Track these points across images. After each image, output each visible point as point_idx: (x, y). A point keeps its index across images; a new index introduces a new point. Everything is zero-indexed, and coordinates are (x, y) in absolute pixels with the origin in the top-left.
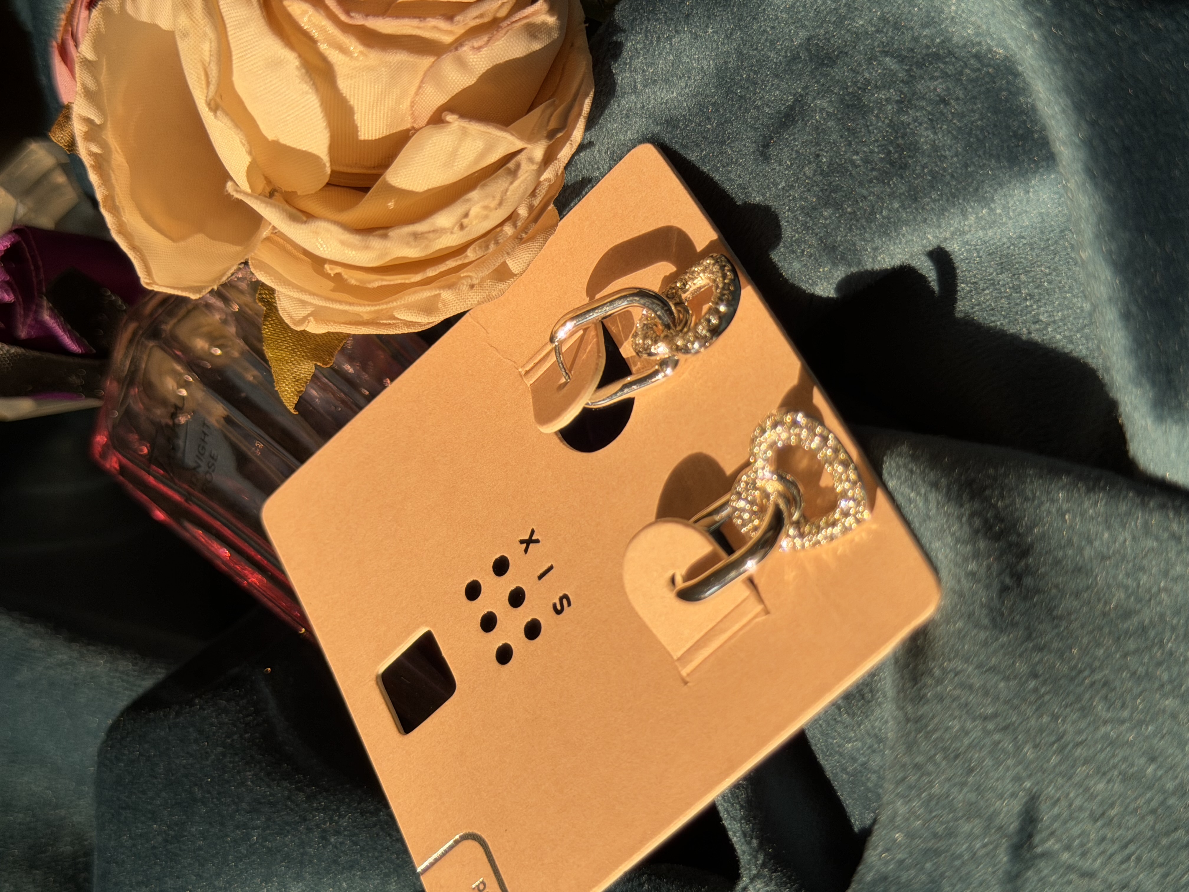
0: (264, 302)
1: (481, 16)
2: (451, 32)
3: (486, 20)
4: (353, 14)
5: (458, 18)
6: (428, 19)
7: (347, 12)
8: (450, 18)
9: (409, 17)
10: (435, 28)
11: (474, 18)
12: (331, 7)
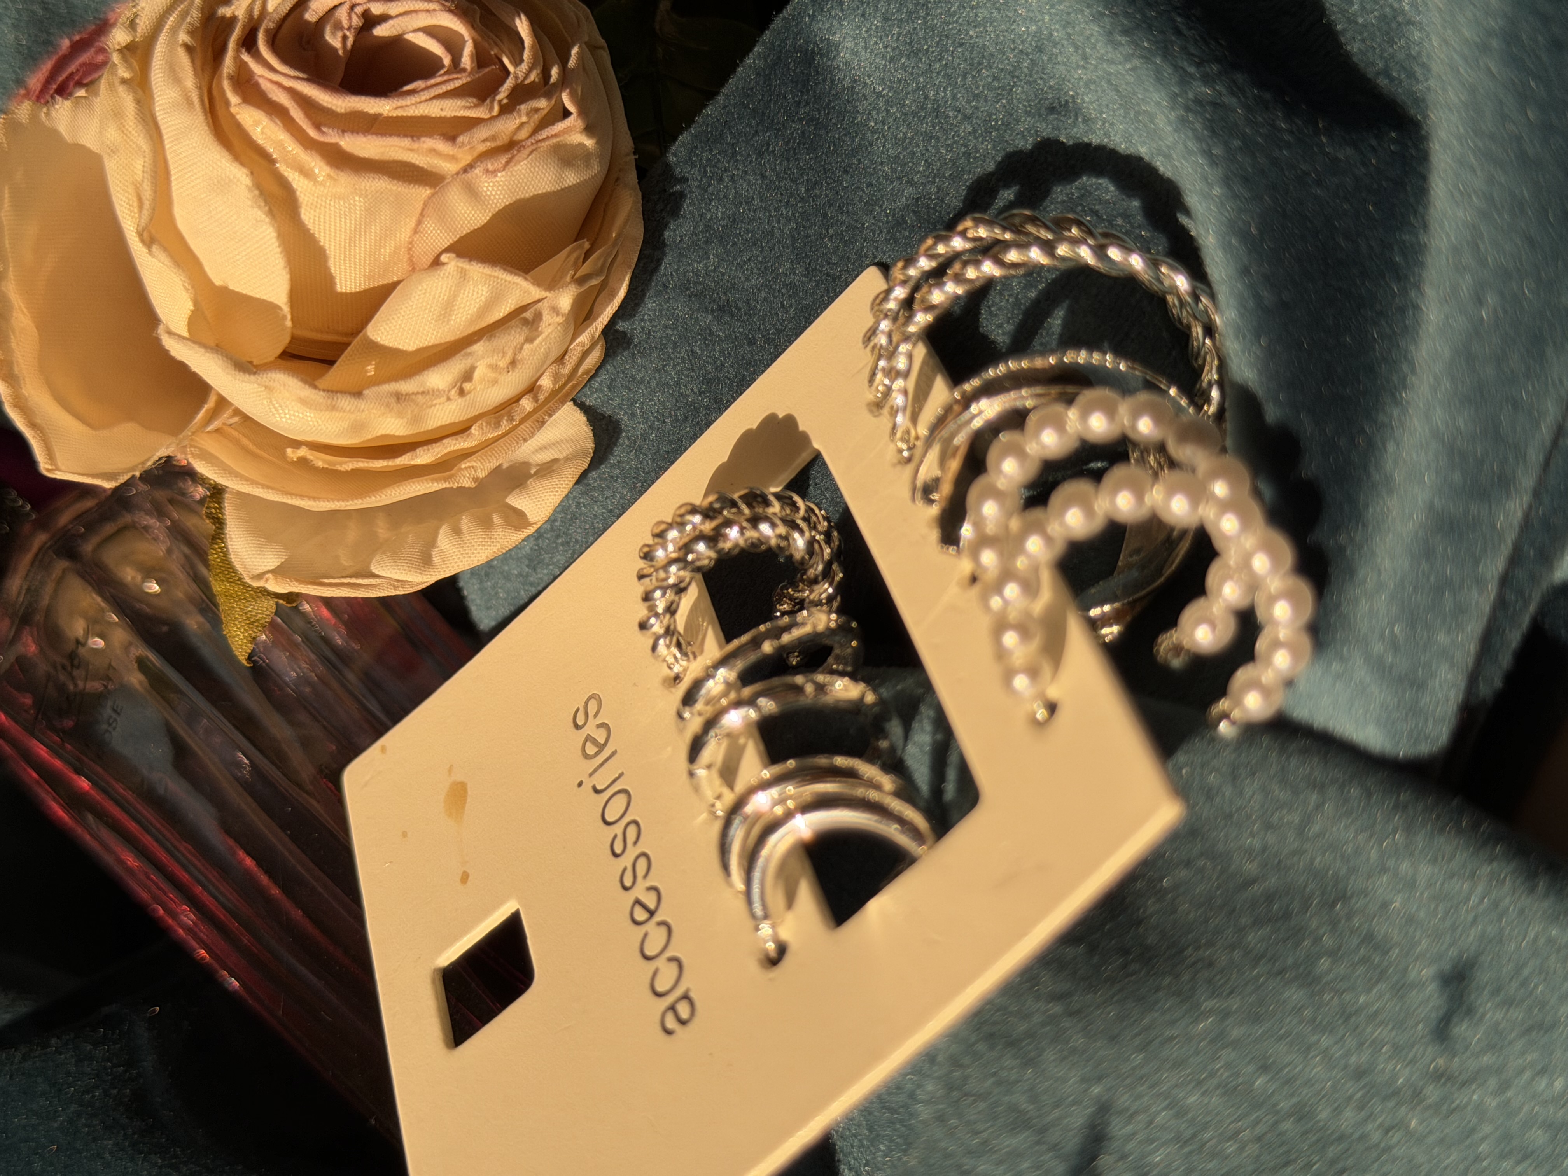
0: (213, 518)
1: (493, 138)
2: (453, 158)
3: (499, 143)
4: (325, 129)
5: (461, 139)
6: (423, 139)
7: (318, 127)
8: (452, 138)
9: (398, 135)
10: (433, 151)
11: (484, 141)
12: (298, 120)
